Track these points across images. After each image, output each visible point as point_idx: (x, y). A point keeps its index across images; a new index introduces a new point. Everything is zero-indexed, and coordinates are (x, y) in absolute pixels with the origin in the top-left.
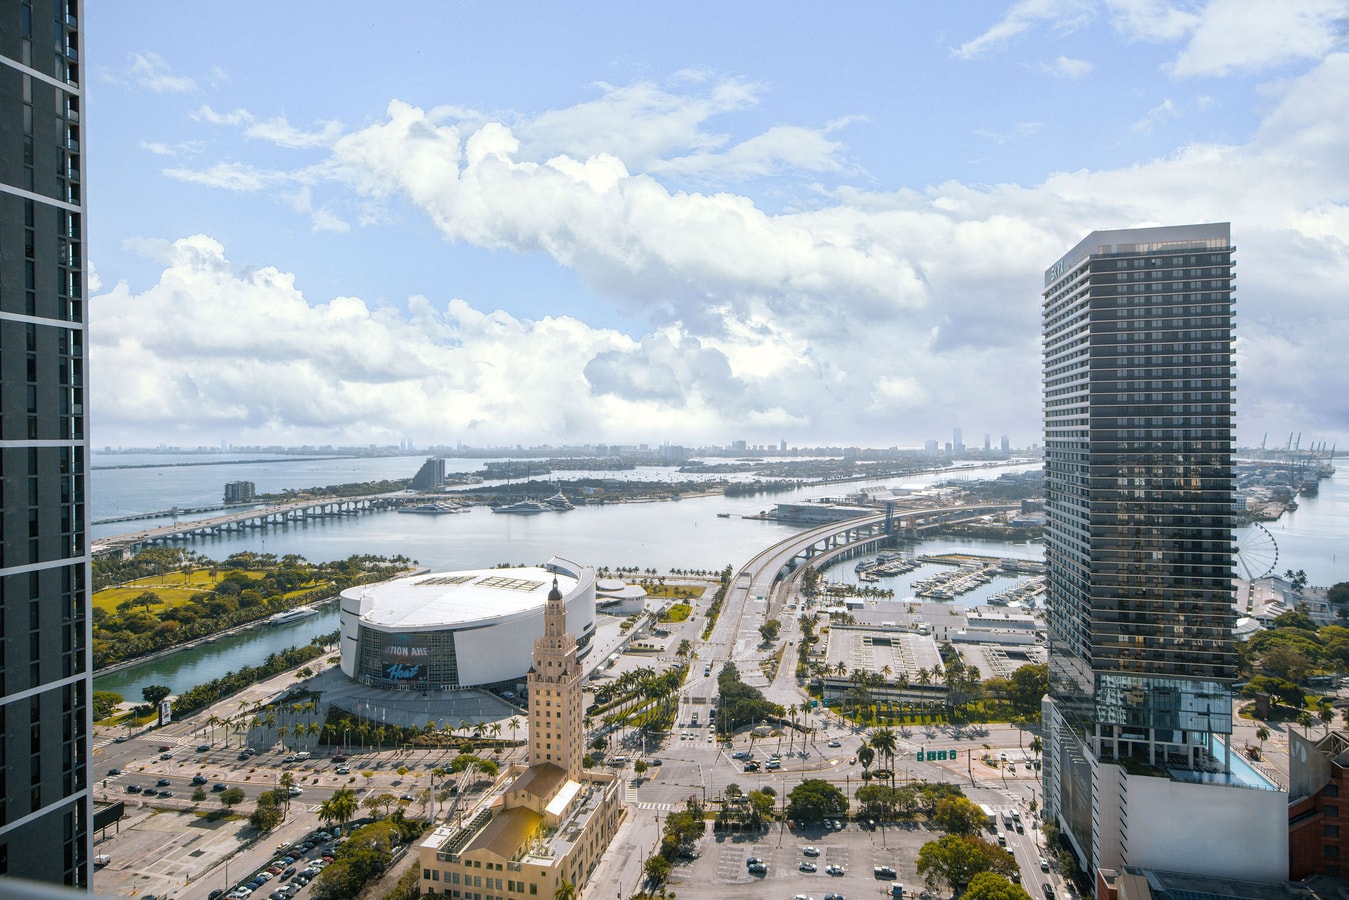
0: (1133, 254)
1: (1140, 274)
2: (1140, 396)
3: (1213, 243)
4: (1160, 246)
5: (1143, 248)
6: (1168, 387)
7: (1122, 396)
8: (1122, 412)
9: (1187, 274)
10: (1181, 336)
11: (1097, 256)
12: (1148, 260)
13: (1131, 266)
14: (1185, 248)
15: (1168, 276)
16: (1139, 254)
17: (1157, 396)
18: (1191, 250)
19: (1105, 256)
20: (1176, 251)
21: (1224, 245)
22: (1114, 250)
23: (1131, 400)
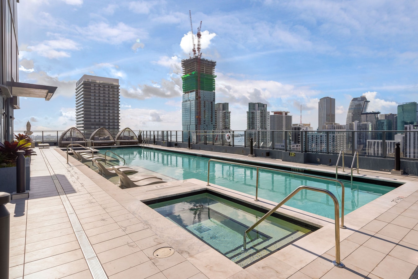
0: (95, 83)
1: (97, 88)
2: (97, 120)
3: (115, 84)
4: (102, 82)
5: (98, 82)
6: (104, 118)
7: (93, 120)
8: (93, 125)
9: (109, 90)
10: (107, 106)
11: (85, 82)
12: (99, 85)
13: (95, 86)
14: (108, 83)
15: (104, 90)
16: (97, 83)
17: (102, 121)
18: (110, 84)
19: (87, 82)
20: (106, 84)
21: (117, 85)
22: (90, 81)
23: (95, 121)
